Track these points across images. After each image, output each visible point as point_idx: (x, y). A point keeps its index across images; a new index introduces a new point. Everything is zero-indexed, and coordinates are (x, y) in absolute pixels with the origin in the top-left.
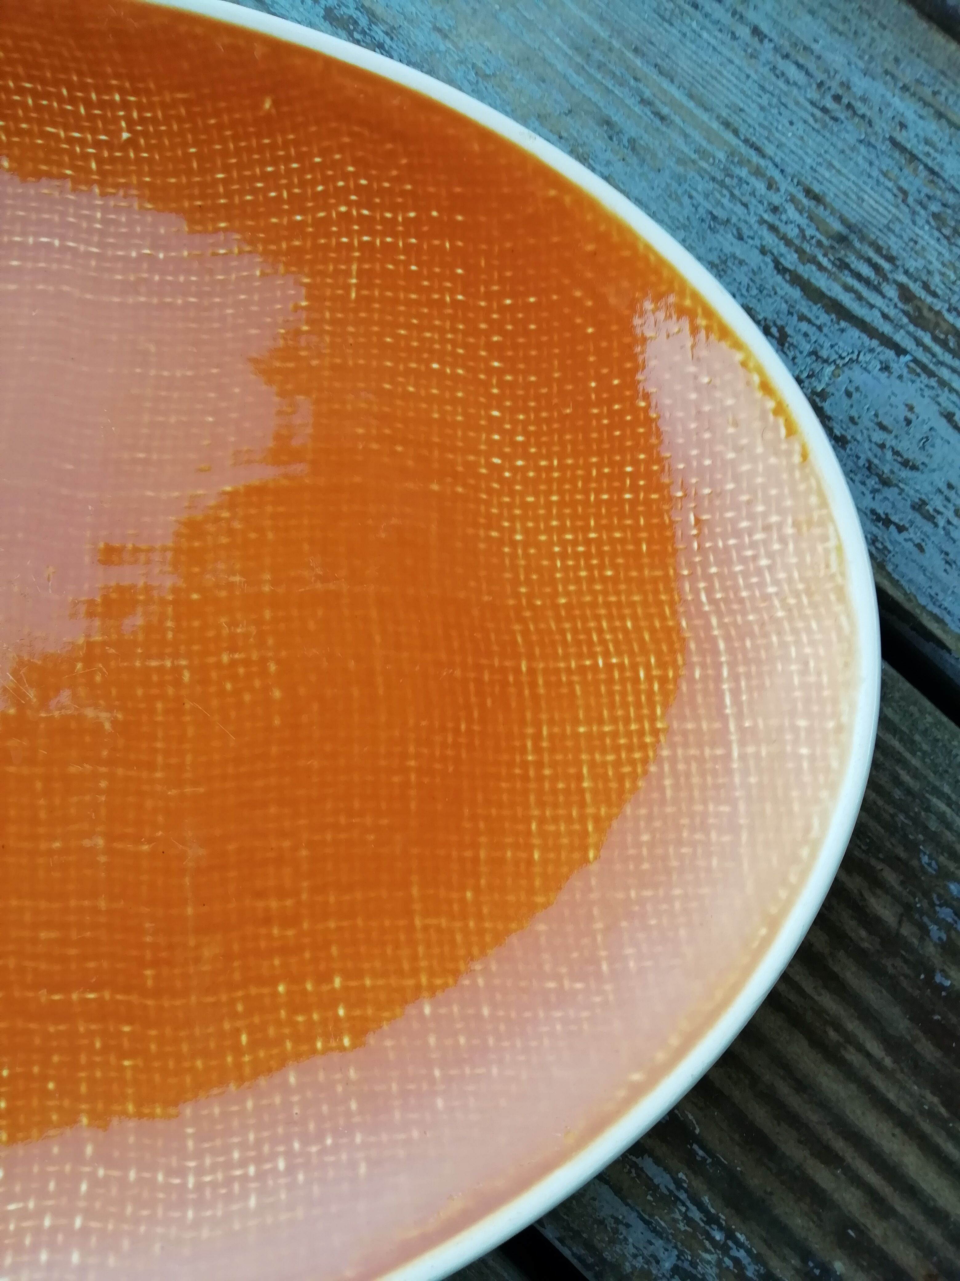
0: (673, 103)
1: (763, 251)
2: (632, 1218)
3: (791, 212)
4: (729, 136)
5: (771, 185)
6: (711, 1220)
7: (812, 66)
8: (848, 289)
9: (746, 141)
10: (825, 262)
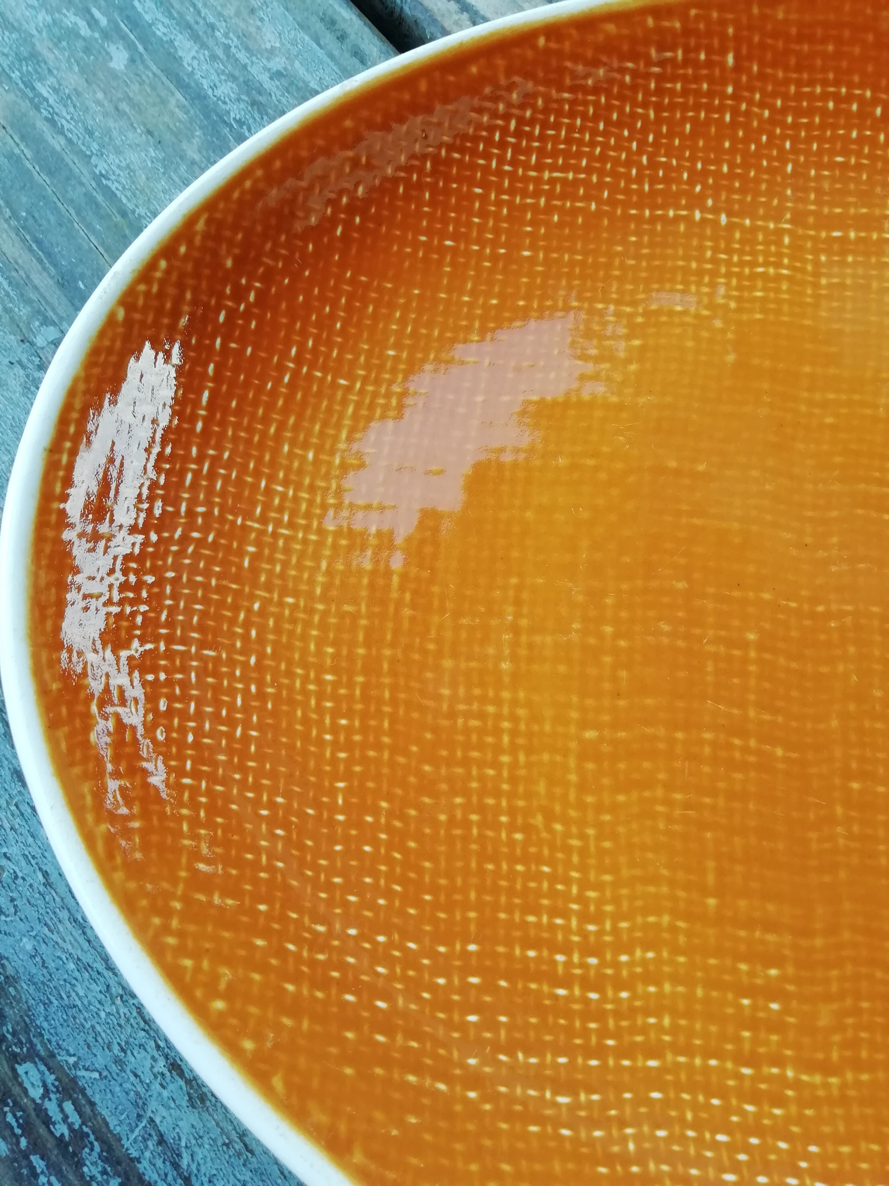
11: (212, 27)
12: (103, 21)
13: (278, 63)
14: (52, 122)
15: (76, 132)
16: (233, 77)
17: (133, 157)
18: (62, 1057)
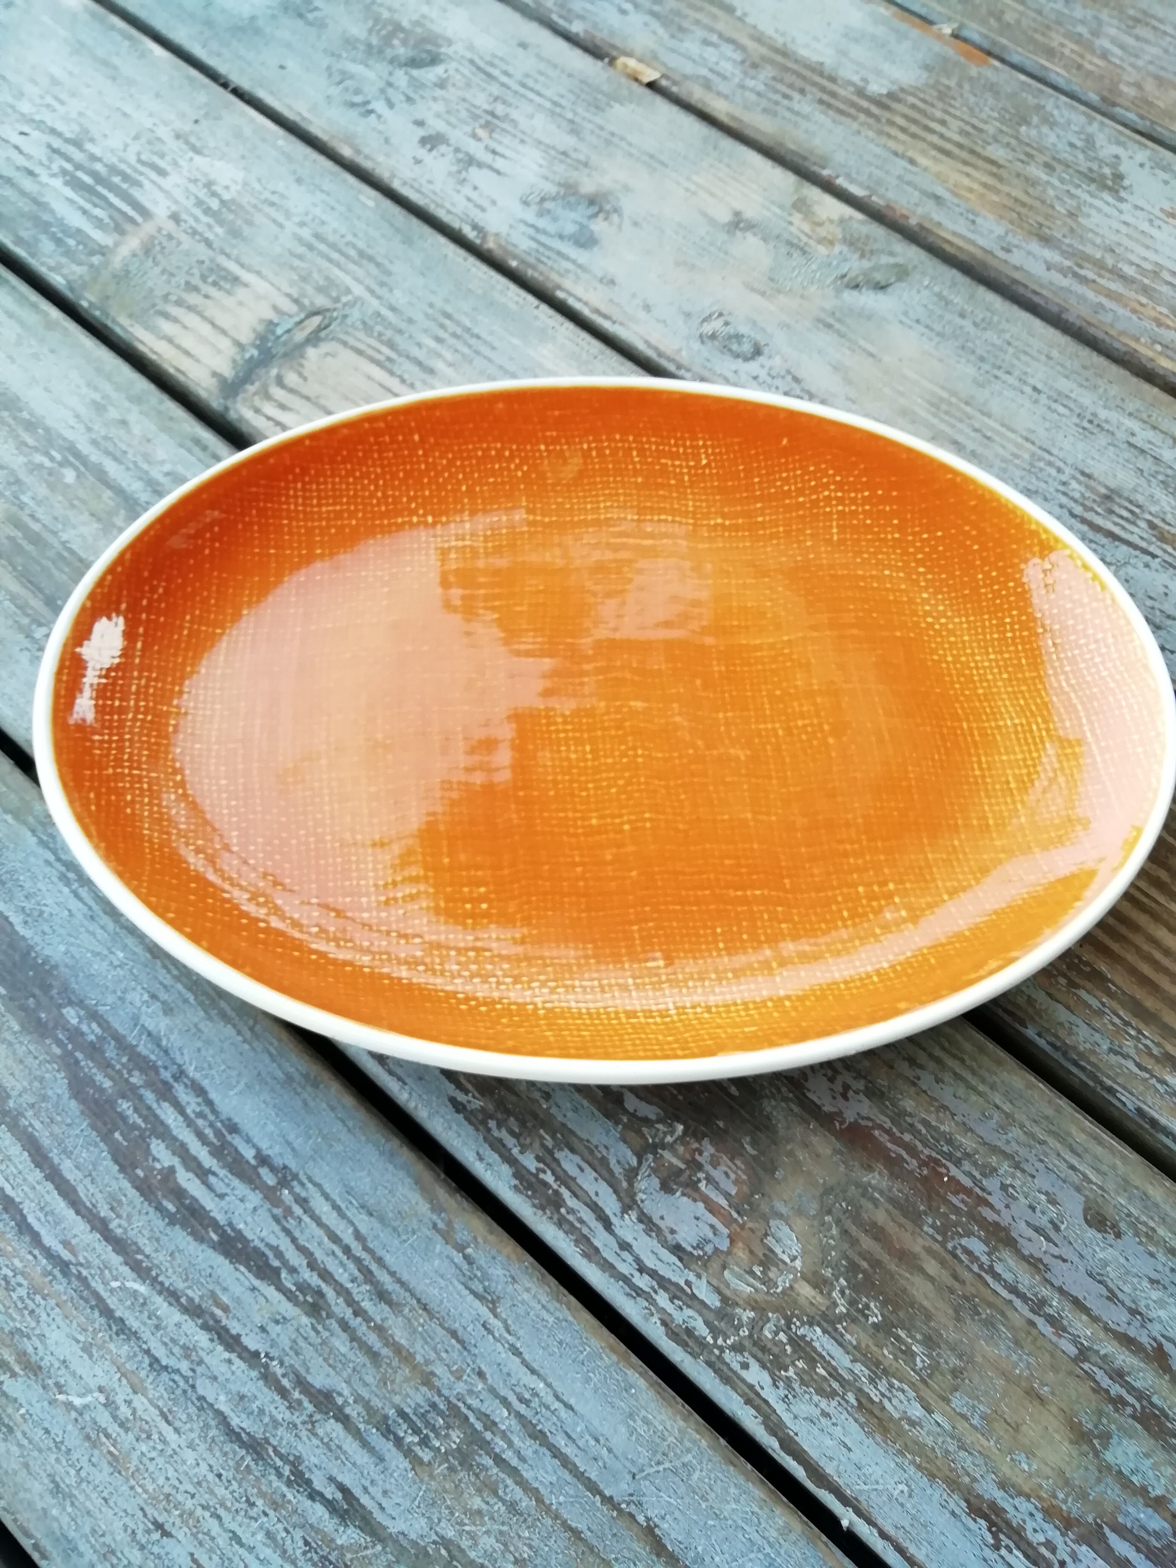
0: (993, 430)
1: (1061, 506)
2: (1079, 1022)
3: (1074, 484)
4: (1028, 445)
5: (1059, 470)
6: (1127, 1024)
7: (1072, 405)
8: (1116, 524)
9: (1040, 448)
10: (1099, 510)
11: (125, 452)
12: (58, 457)
13: (167, 468)
14: (32, 516)
15: (46, 519)
16: (141, 479)
17: (84, 530)
18: (87, 1002)
